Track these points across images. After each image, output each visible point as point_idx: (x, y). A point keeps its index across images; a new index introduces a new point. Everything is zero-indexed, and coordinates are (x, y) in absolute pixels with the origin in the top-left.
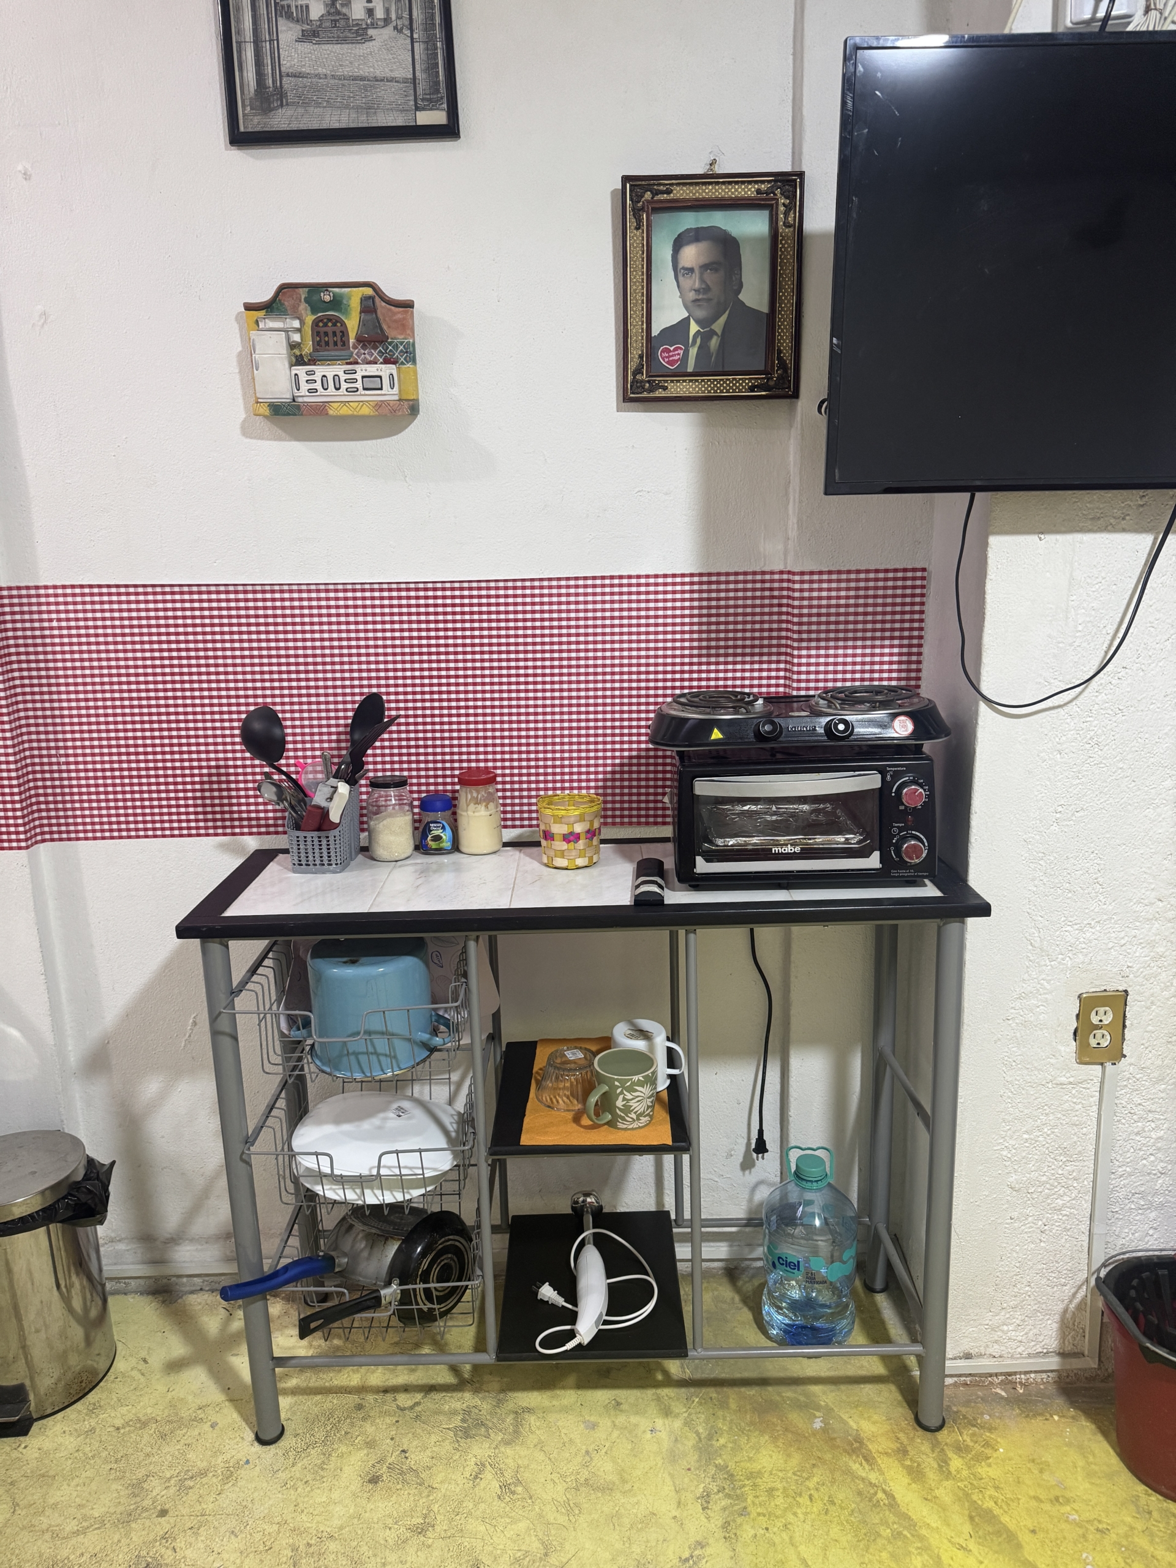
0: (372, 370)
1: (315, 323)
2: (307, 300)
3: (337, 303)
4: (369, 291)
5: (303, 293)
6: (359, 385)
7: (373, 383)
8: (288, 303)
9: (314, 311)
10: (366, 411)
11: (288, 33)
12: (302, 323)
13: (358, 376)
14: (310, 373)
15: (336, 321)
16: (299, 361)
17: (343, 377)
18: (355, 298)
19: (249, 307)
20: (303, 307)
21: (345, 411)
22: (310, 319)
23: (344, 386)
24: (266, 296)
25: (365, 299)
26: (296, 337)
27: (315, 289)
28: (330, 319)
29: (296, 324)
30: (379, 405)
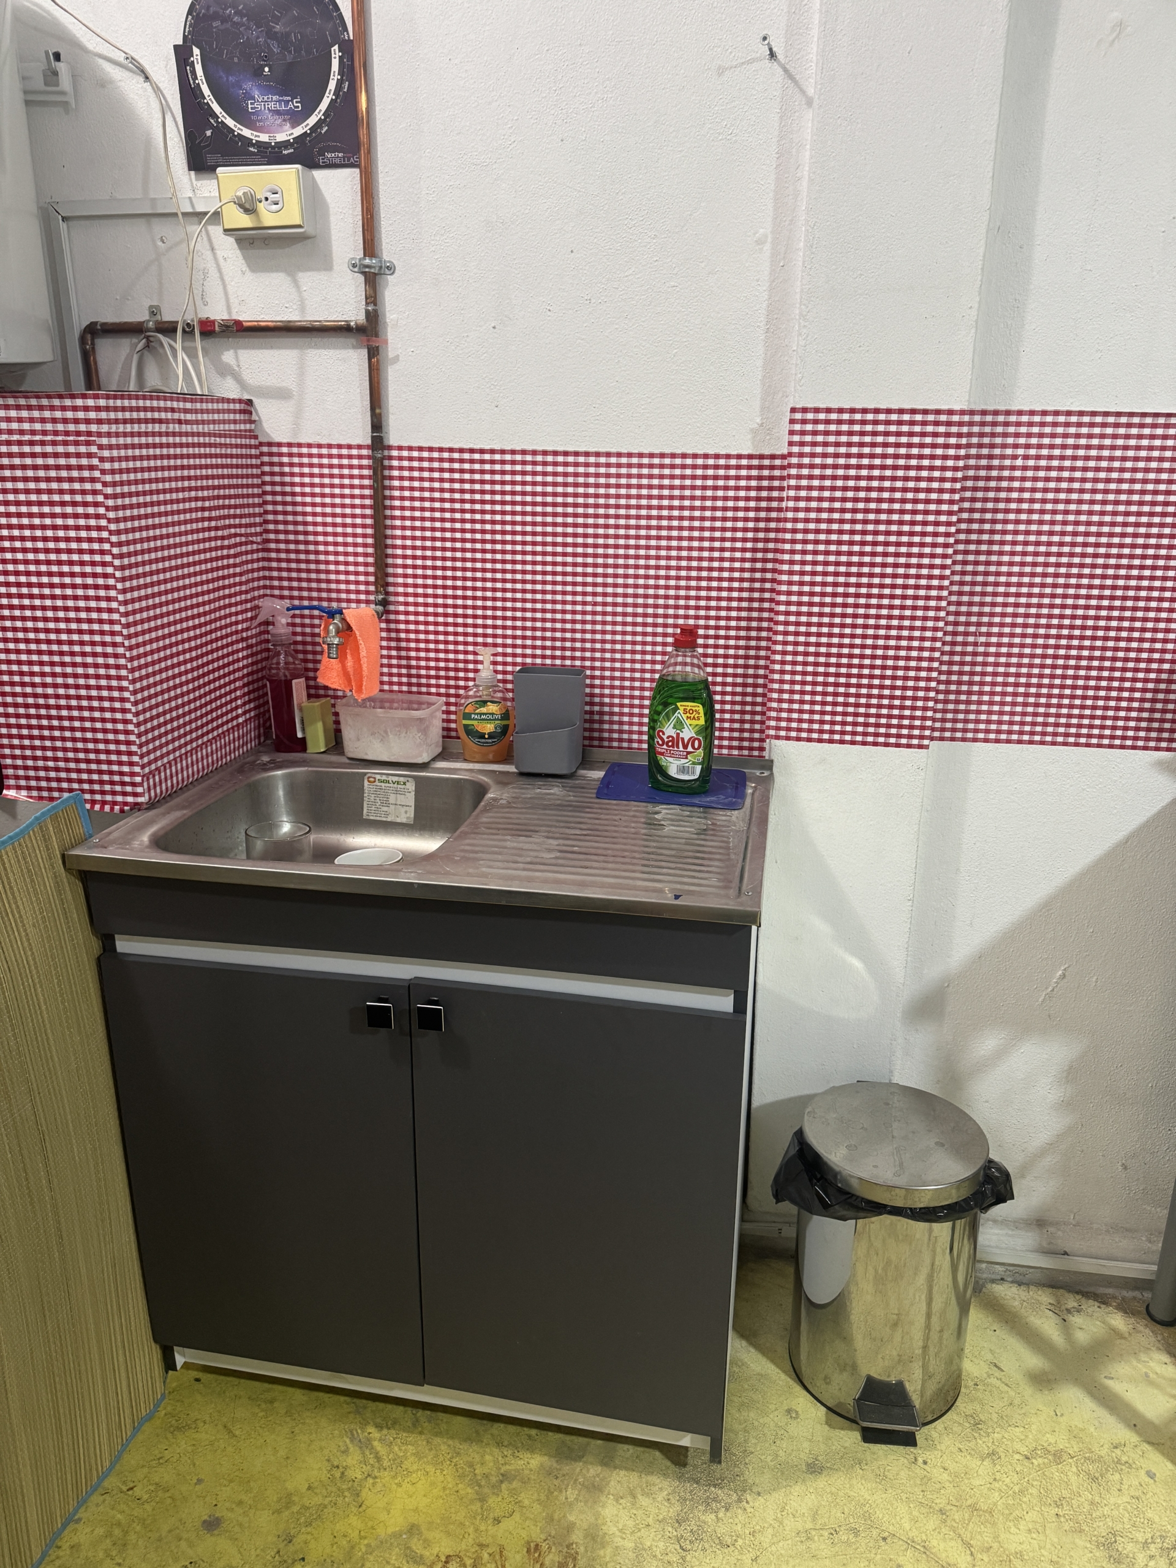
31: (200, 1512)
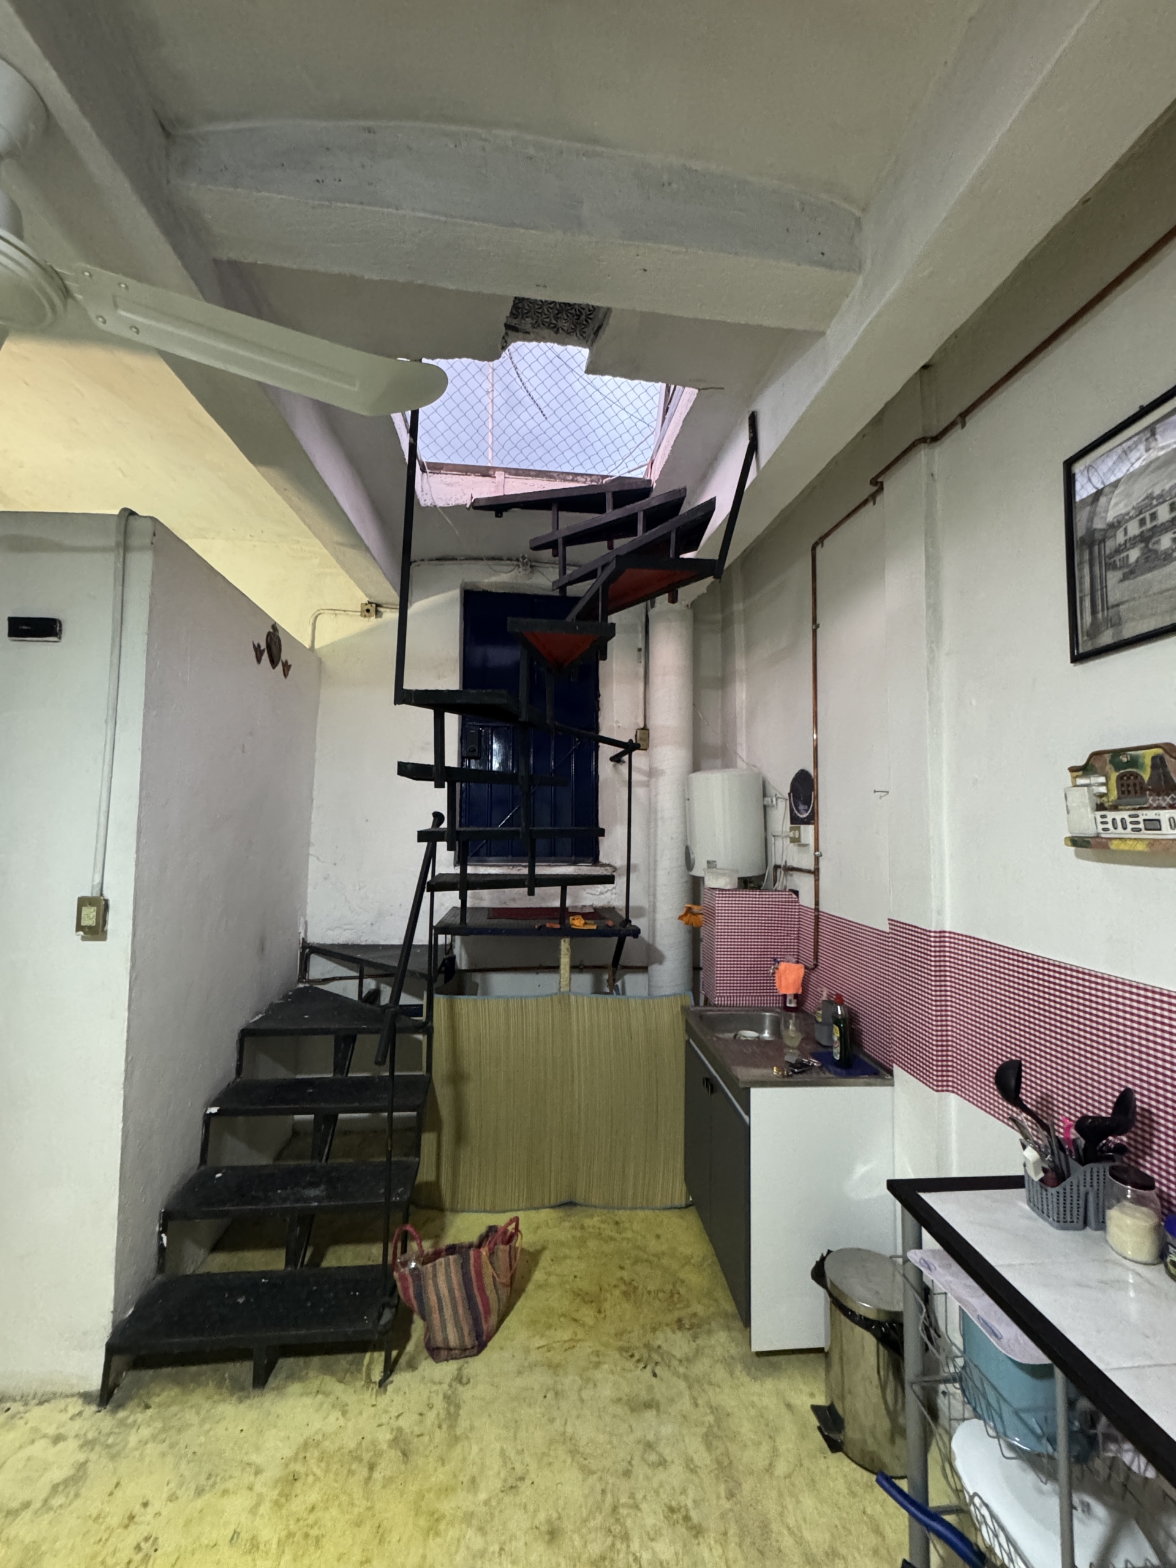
0: (1151, 814)
1: (1120, 778)
2: (1111, 762)
3: (1134, 762)
4: (1159, 751)
5: (1108, 757)
6: (1141, 826)
7: (1154, 825)
8: (1097, 765)
9: (1117, 769)
10: (1141, 847)
11: (1113, 577)
12: (1108, 778)
13: (1140, 819)
14: (1103, 817)
15: (1136, 776)
16: (1100, 807)
17: (1128, 820)
18: (1147, 756)
19: (1072, 770)
20: (1109, 767)
21: (1123, 847)
22: (1114, 776)
23: (1130, 826)
24: (1081, 762)
25: (1154, 758)
26: (1103, 789)
27: (1116, 753)
28: (1132, 774)
29: (1102, 779)
30: (1152, 843)
31: (659, 1231)
